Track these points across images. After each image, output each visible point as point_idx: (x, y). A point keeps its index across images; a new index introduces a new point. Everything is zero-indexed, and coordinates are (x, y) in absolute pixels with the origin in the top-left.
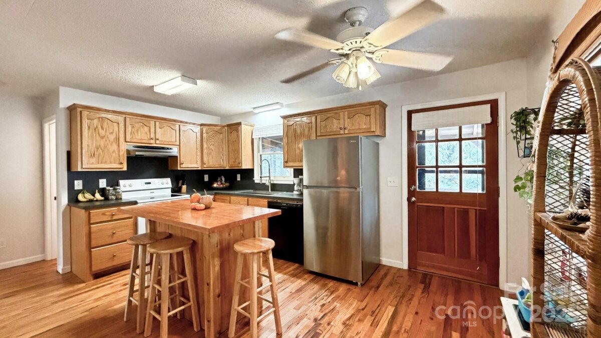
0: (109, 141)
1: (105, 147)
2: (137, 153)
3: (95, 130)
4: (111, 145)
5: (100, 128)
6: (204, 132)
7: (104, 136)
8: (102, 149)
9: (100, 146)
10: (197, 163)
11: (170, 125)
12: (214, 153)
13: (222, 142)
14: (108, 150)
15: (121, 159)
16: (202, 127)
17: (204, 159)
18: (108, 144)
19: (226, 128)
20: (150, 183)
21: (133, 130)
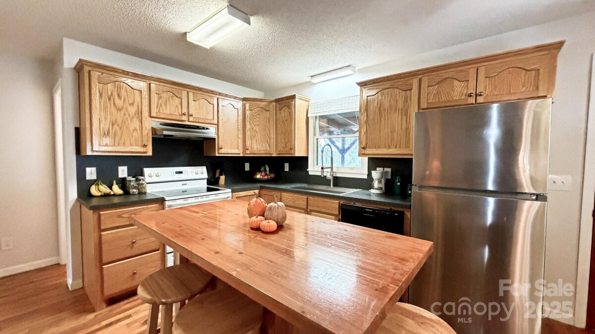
0: (129, 115)
1: (124, 122)
2: (165, 133)
3: (110, 99)
4: (132, 121)
5: (116, 97)
6: (247, 107)
7: (122, 108)
8: (118, 125)
9: (116, 121)
10: (238, 149)
11: (206, 97)
12: (258, 137)
13: (269, 122)
14: (127, 127)
15: (145, 139)
16: (245, 102)
17: (247, 144)
18: (127, 119)
19: (274, 104)
20: (181, 172)
21: (160, 101)
